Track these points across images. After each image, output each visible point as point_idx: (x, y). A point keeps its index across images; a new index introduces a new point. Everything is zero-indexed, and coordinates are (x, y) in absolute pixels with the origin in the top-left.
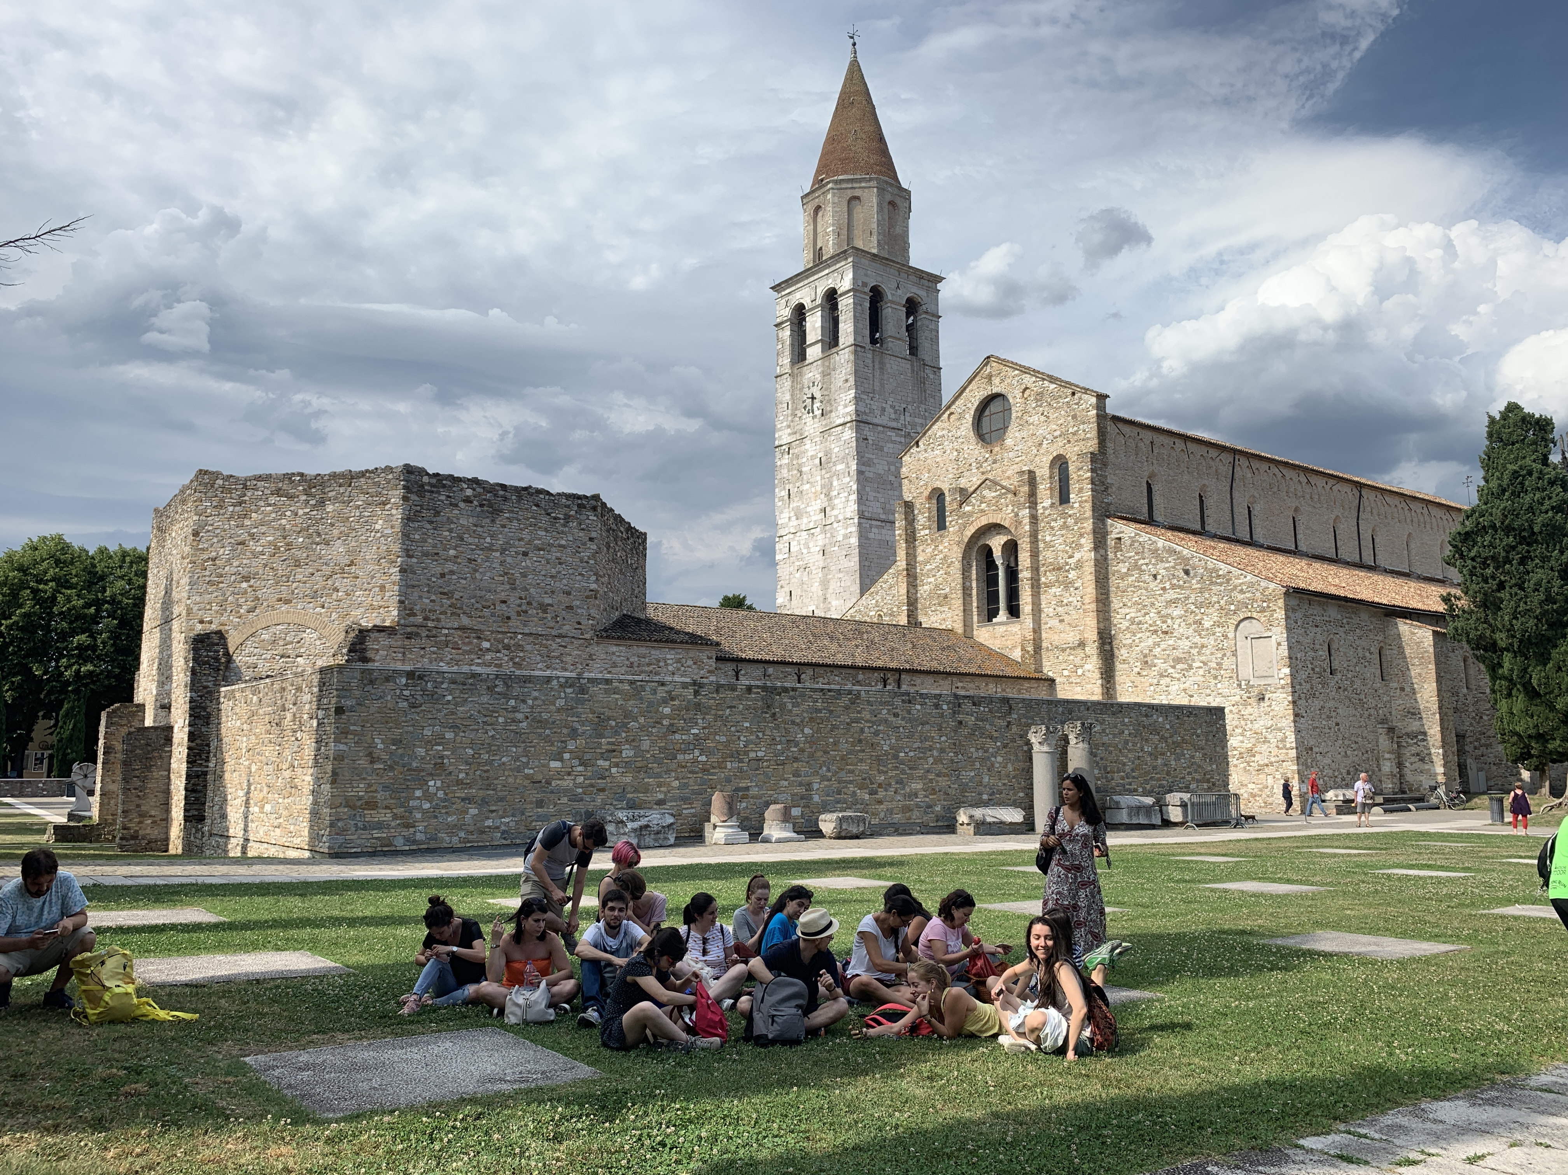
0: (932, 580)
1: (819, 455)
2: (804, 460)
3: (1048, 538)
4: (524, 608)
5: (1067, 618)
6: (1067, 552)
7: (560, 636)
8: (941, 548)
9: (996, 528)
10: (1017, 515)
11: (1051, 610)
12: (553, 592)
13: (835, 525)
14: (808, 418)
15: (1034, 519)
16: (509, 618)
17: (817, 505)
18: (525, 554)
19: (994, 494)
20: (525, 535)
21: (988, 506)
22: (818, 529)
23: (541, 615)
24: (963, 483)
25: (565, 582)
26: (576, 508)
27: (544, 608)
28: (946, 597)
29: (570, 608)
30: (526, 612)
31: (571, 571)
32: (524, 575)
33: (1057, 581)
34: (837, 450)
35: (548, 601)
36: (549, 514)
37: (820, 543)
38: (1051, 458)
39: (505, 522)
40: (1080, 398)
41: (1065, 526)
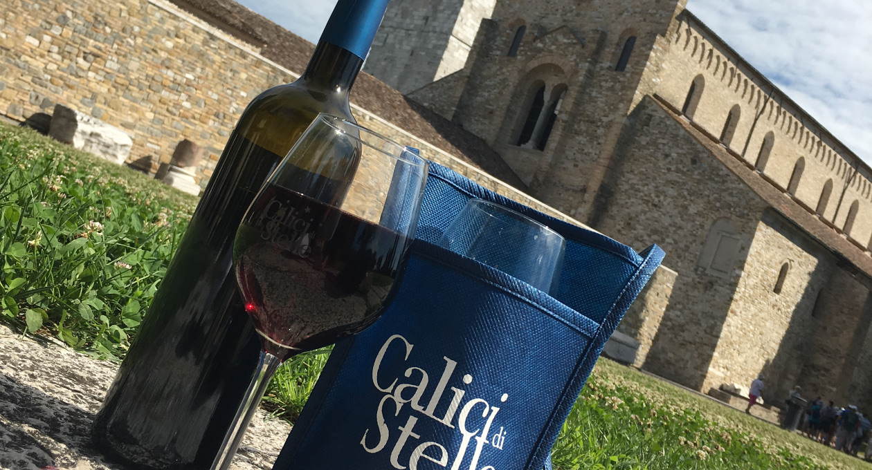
5: (581, 165)
6: (604, 111)
8: (504, 70)
9: (557, 69)
10: (577, 64)
11: (572, 154)
13: (431, 34)
15: (590, 74)
17: (423, 12)
19: (565, 41)
21: (557, 49)
22: (415, 33)
24: (545, 22)
28: (491, 112)
33: (587, 132)
37: (413, 44)
38: (624, 28)
41: (612, 89)
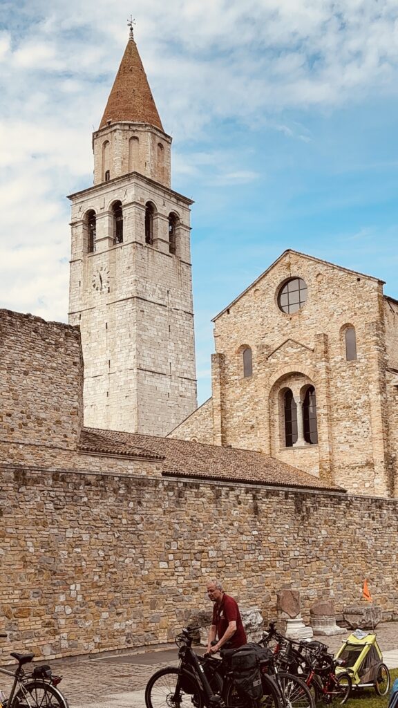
0: (241, 414)
1: (106, 321)
2: (93, 324)
3: (339, 385)
4: (25, 420)
5: (356, 445)
6: (355, 395)
7: (52, 447)
8: (248, 389)
9: (296, 375)
10: (315, 366)
11: (343, 438)
12: (46, 408)
13: (118, 374)
14: (97, 294)
15: (328, 370)
16: (12, 430)
17: (104, 358)
18: (26, 373)
19: (295, 350)
20: (26, 356)
21: (290, 359)
22: (103, 377)
23: (37, 428)
24: (267, 341)
25: (55, 399)
26: (63, 336)
27: (39, 421)
28: (252, 427)
29: (58, 422)
30: (25, 425)
31: (60, 390)
32: (25, 391)
33: (347, 416)
34: (120, 318)
35: (43, 415)
36: (43, 340)
37: (106, 387)
38: (341, 325)
39: (11, 344)
40: (365, 283)
41: (353, 376)
